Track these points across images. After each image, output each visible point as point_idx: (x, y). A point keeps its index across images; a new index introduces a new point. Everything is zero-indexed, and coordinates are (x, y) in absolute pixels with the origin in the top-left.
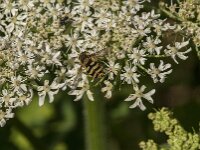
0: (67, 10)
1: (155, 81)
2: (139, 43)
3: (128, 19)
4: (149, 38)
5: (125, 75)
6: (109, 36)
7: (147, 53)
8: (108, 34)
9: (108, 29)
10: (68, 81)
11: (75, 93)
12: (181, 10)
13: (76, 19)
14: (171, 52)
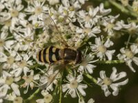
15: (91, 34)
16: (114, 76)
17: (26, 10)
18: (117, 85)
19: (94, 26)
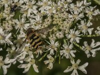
1: (88, 56)
2: (75, 26)
3: (66, 6)
4: (82, 22)
5: (64, 51)
6: (50, 20)
7: (81, 33)
8: (49, 19)
9: (49, 15)
11: (23, 66)
13: (24, 7)
15: (78, 18)
16: (93, 45)
17: (37, 4)
18: (95, 50)
19: (80, 13)
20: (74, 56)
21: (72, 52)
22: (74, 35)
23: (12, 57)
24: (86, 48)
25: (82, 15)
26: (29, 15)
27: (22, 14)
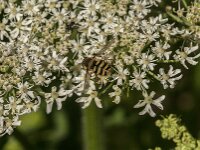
0: (73, 15)
1: (165, 87)
2: (148, 48)
3: (136, 24)
4: (157, 44)
5: (134, 81)
6: (117, 41)
7: (156, 58)
9: (115, 35)
10: (75, 87)
11: (82, 100)
12: (189, 15)
13: (82, 24)
14: (180, 57)
20: (147, 87)
21: (144, 82)
22: (147, 60)
23: (67, 88)
24: (162, 77)
25: (156, 35)
26: (89, 35)
27: (80, 33)
